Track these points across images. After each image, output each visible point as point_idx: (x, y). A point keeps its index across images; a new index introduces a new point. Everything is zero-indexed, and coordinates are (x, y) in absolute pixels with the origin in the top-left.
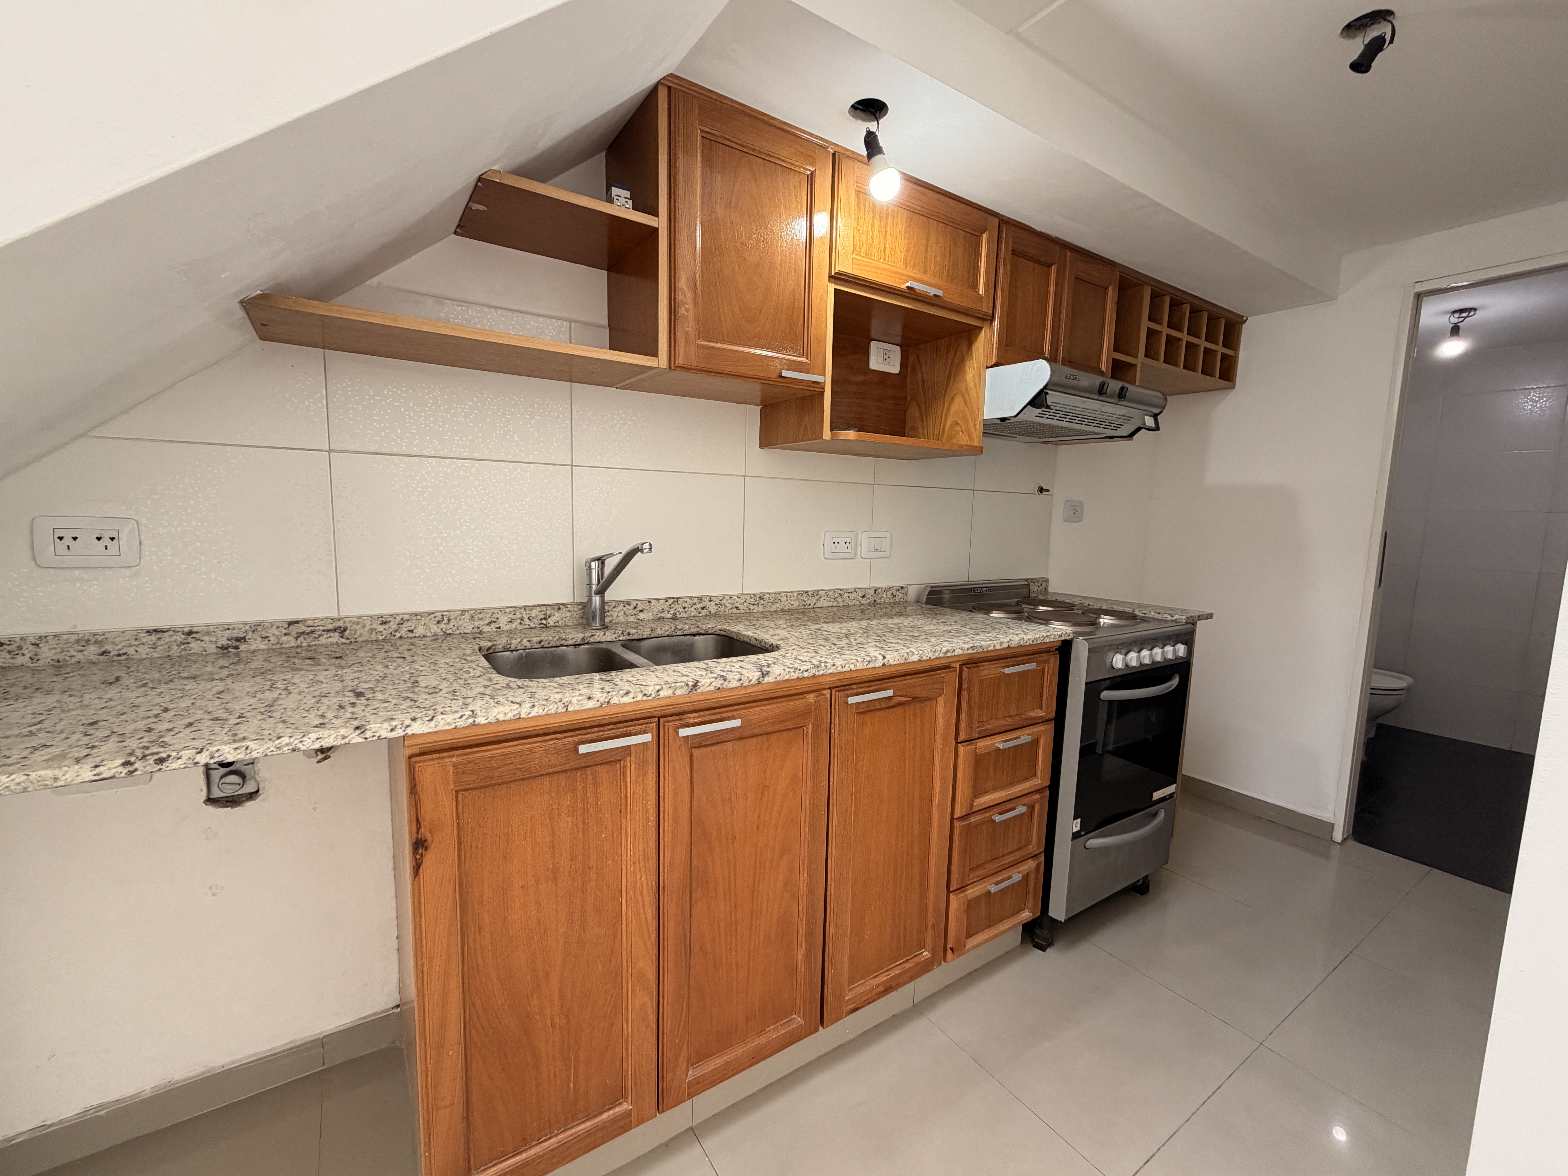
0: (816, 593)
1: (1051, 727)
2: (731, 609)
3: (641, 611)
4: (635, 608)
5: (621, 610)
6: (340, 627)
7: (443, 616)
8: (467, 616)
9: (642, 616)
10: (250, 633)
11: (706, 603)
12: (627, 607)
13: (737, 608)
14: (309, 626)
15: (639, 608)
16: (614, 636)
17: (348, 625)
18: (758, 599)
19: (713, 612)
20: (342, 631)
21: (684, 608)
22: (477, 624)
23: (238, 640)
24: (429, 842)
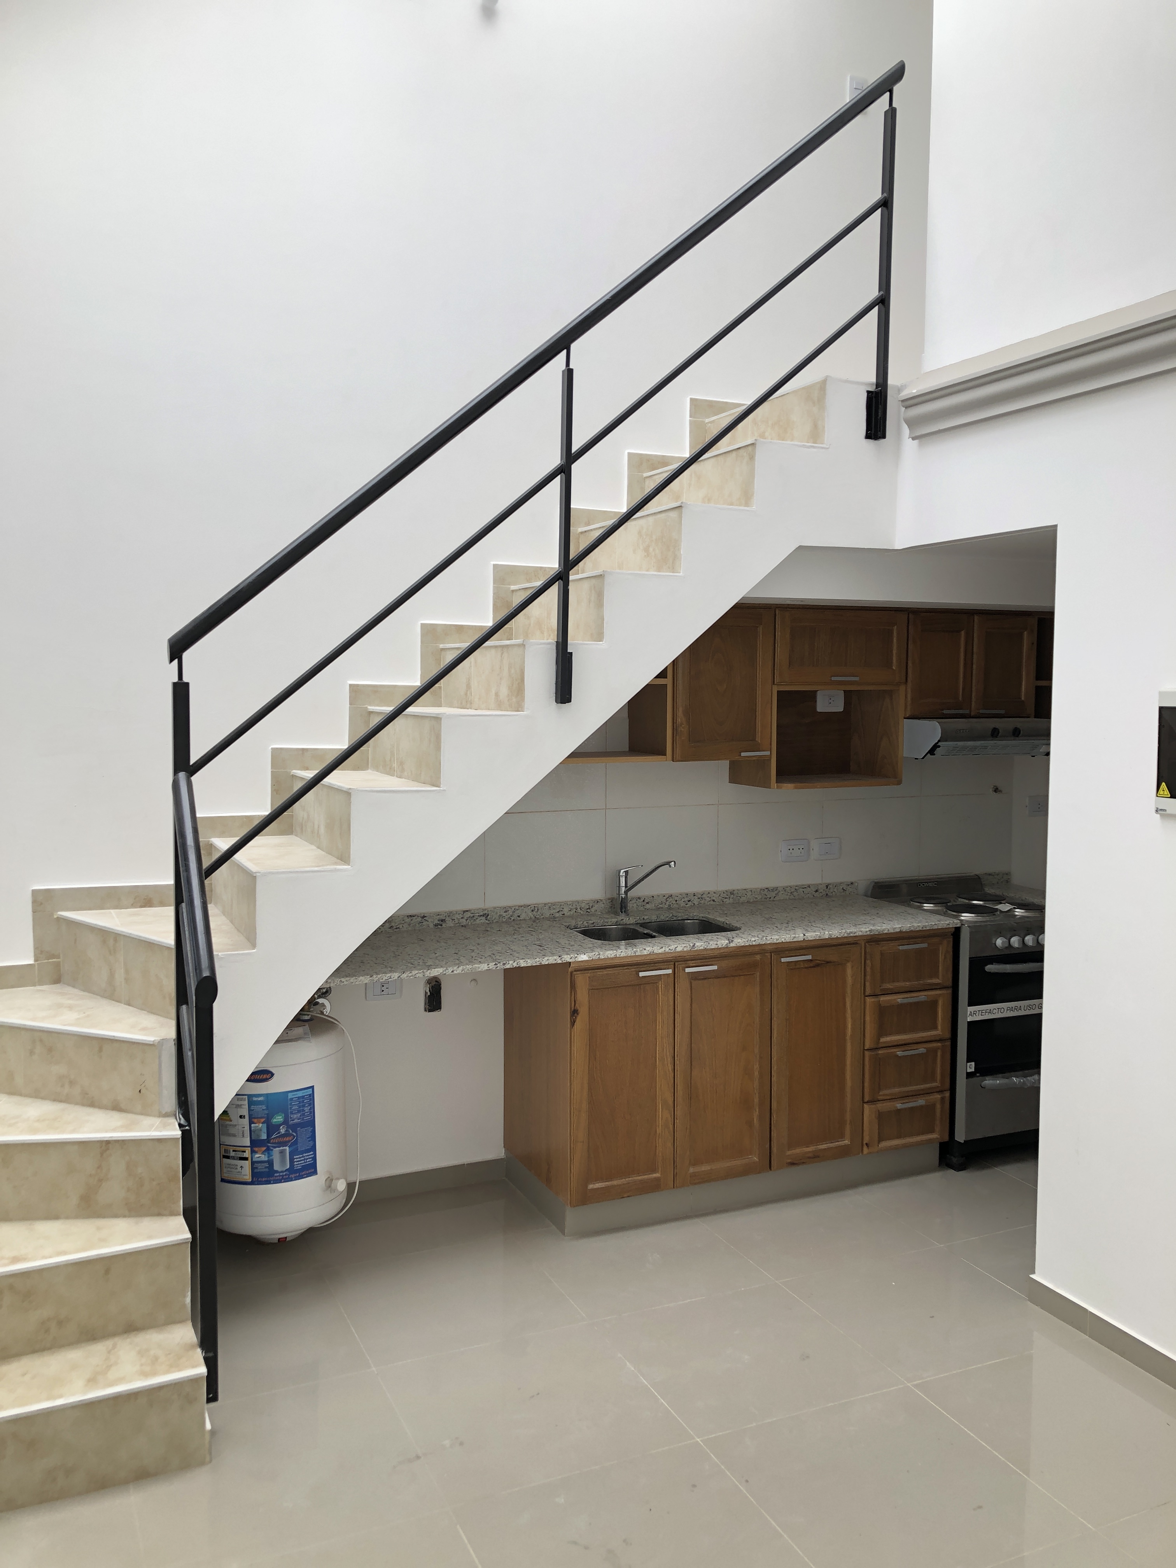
0: (775, 889)
1: (950, 991)
2: (709, 901)
3: (647, 903)
4: (643, 901)
5: (636, 903)
6: (486, 914)
7: (535, 907)
8: (547, 907)
9: (648, 906)
10: (447, 917)
11: (692, 898)
12: (639, 900)
13: (714, 900)
16: (635, 920)
17: (489, 913)
18: (729, 894)
19: (696, 903)
20: (486, 916)
21: (676, 901)
22: (552, 912)
23: (442, 921)
24: (579, 1011)
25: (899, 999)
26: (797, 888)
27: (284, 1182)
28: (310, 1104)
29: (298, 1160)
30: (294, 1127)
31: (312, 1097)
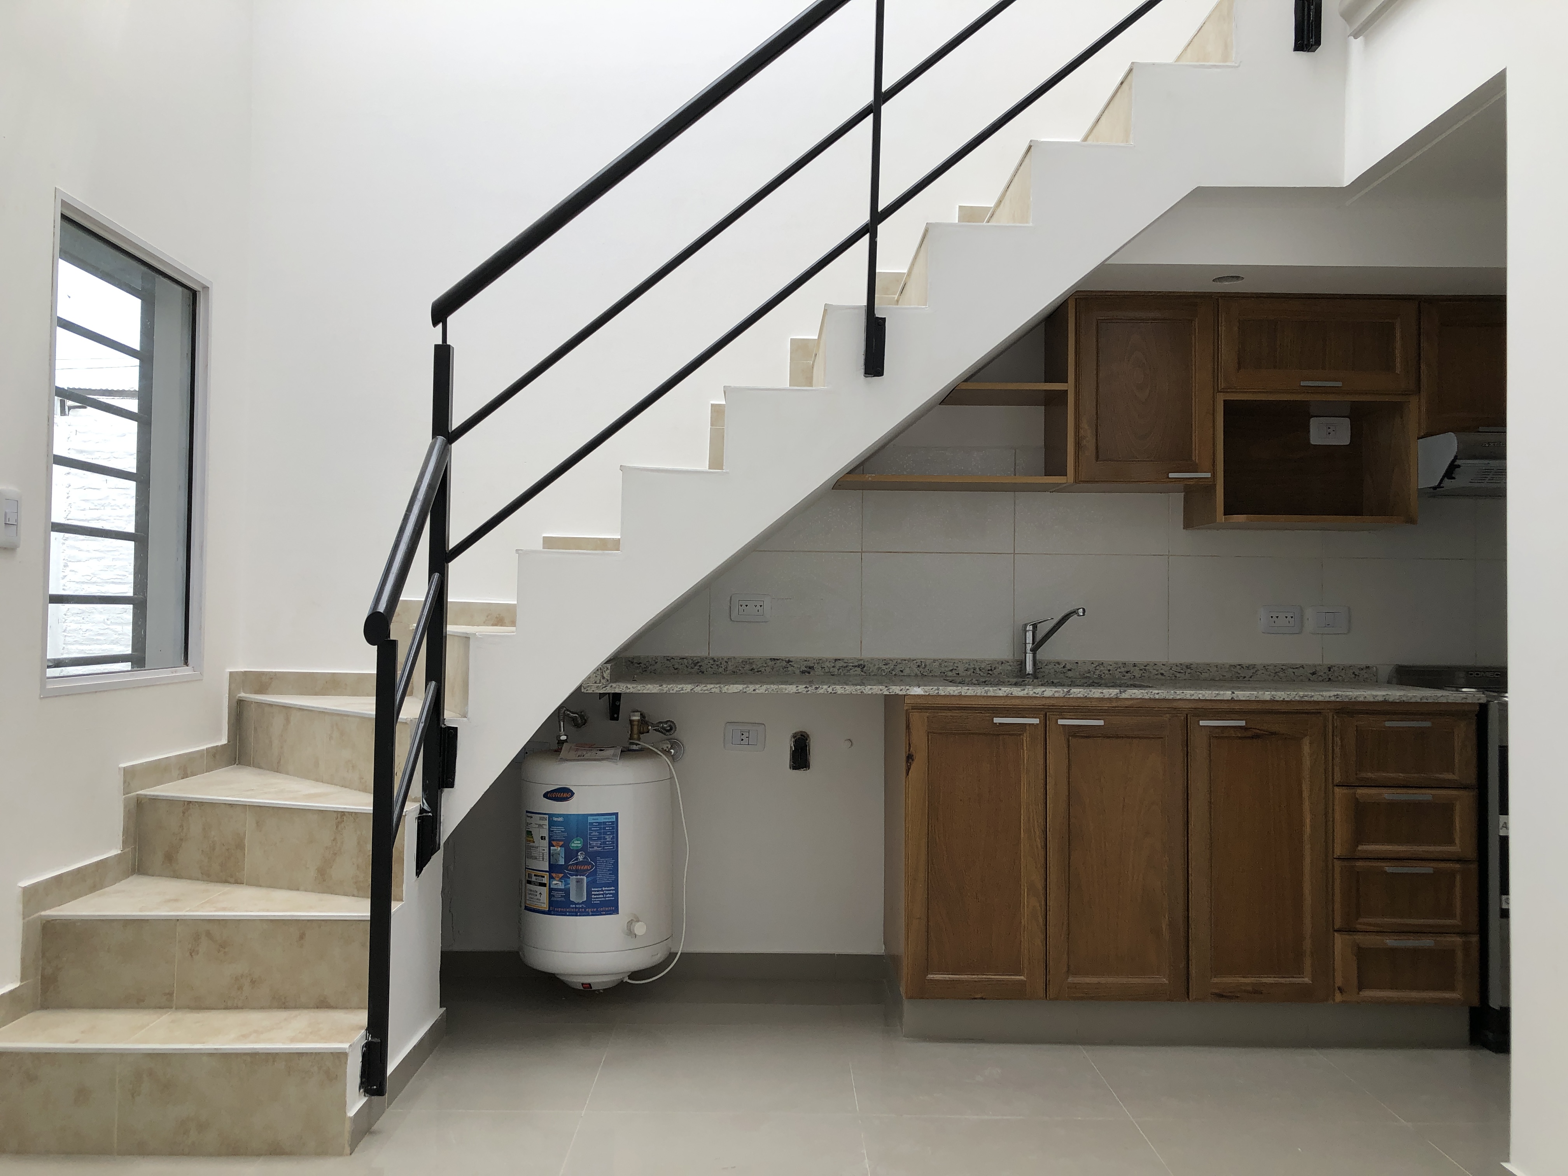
0: (1251, 666)
1: (1474, 792)
2: (1156, 675)
3: (1070, 670)
4: (1064, 667)
5: (1053, 668)
6: (861, 665)
7: (921, 662)
8: (937, 664)
9: (1069, 674)
10: (816, 665)
11: (1128, 667)
12: (1057, 666)
13: (1162, 674)
14: (845, 663)
15: (1068, 667)
17: (865, 663)
18: (1185, 667)
19: (1136, 675)
20: (863, 667)
21: (1108, 670)
22: (943, 670)
23: (810, 668)
24: (914, 757)
25: (1388, 795)
26: (1284, 667)
27: (580, 916)
28: (612, 833)
29: (595, 893)
30: (594, 856)
31: (614, 826)
